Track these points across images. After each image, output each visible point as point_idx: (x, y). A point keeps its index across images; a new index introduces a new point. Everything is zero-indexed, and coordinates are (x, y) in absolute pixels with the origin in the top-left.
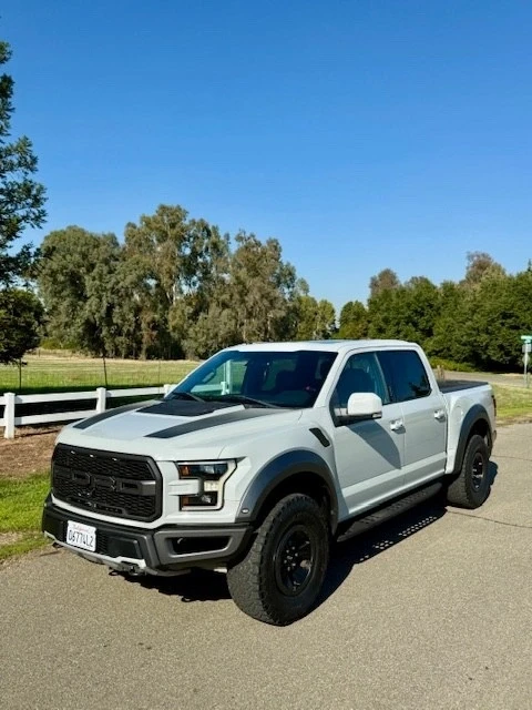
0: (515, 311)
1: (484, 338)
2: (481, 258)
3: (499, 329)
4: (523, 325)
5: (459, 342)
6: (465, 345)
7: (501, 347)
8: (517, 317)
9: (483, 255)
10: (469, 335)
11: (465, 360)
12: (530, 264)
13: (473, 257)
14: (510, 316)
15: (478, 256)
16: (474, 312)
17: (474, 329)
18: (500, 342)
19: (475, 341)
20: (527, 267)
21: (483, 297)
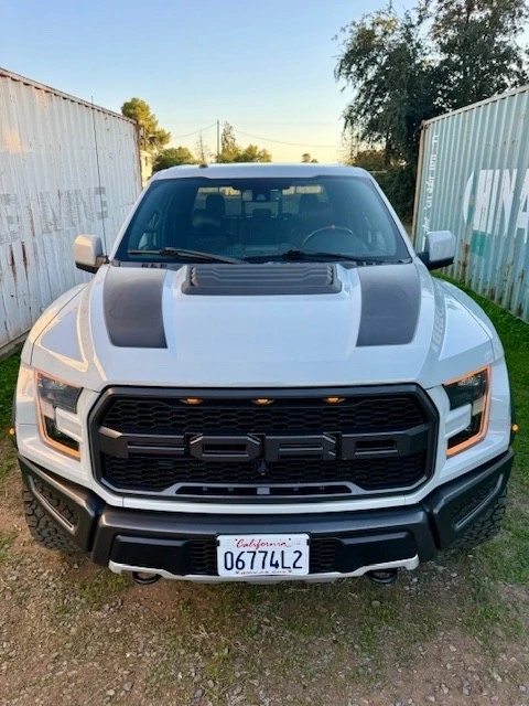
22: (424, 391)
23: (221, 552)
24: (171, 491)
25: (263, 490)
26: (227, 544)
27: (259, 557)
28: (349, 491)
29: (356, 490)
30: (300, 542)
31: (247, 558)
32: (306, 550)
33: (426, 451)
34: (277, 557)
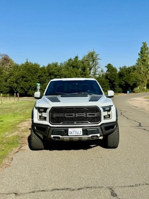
0: (26, 75)
1: (15, 84)
2: (5, 56)
3: (21, 82)
4: (29, 80)
5: (5, 86)
6: (7, 87)
7: (22, 88)
8: (27, 78)
9: (6, 55)
10: (10, 84)
11: (7, 93)
12: (27, 60)
13: (2, 55)
14: (25, 77)
15: (4, 55)
16: (10, 75)
17: (12, 82)
18: (21, 86)
19: (12, 86)
20: (26, 61)
21: (14, 70)
22: (98, 107)
23: (69, 131)
24: (61, 123)
25: (75, 123)
26: (70, 130)
27: (75, 132)
28: (88, 123)
29: (89, 123)
30: (81, 129)
31: (73, 132)
32: (82, 131)
33: (99, 117)
34: (77, 132)
